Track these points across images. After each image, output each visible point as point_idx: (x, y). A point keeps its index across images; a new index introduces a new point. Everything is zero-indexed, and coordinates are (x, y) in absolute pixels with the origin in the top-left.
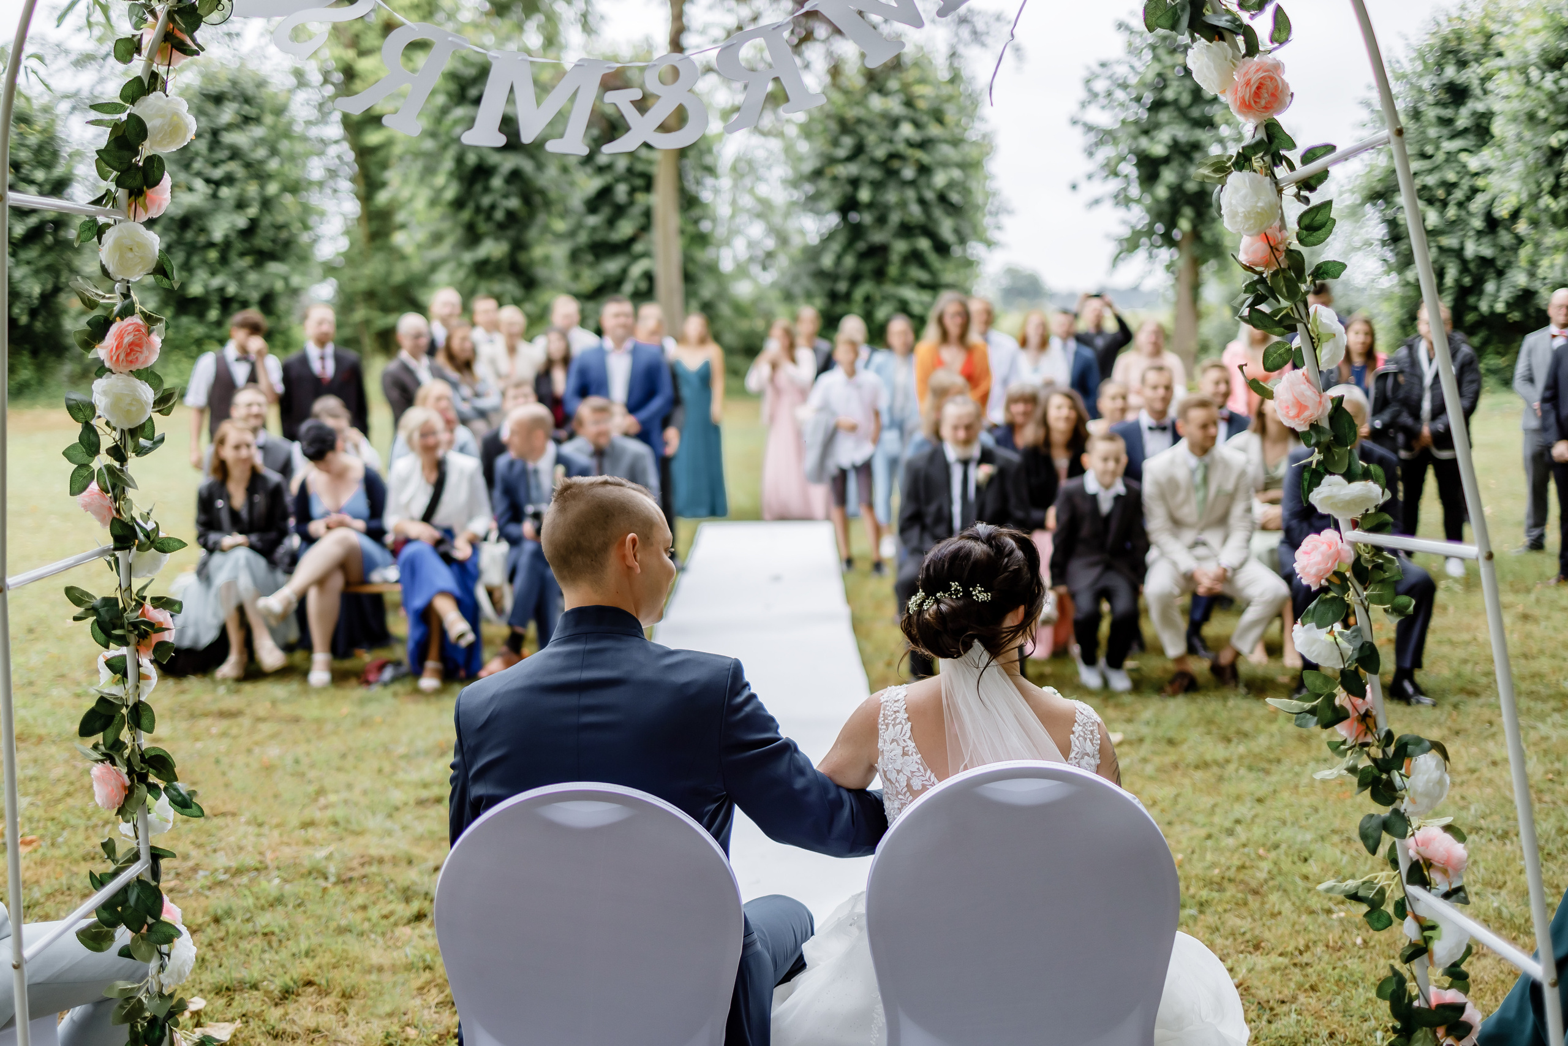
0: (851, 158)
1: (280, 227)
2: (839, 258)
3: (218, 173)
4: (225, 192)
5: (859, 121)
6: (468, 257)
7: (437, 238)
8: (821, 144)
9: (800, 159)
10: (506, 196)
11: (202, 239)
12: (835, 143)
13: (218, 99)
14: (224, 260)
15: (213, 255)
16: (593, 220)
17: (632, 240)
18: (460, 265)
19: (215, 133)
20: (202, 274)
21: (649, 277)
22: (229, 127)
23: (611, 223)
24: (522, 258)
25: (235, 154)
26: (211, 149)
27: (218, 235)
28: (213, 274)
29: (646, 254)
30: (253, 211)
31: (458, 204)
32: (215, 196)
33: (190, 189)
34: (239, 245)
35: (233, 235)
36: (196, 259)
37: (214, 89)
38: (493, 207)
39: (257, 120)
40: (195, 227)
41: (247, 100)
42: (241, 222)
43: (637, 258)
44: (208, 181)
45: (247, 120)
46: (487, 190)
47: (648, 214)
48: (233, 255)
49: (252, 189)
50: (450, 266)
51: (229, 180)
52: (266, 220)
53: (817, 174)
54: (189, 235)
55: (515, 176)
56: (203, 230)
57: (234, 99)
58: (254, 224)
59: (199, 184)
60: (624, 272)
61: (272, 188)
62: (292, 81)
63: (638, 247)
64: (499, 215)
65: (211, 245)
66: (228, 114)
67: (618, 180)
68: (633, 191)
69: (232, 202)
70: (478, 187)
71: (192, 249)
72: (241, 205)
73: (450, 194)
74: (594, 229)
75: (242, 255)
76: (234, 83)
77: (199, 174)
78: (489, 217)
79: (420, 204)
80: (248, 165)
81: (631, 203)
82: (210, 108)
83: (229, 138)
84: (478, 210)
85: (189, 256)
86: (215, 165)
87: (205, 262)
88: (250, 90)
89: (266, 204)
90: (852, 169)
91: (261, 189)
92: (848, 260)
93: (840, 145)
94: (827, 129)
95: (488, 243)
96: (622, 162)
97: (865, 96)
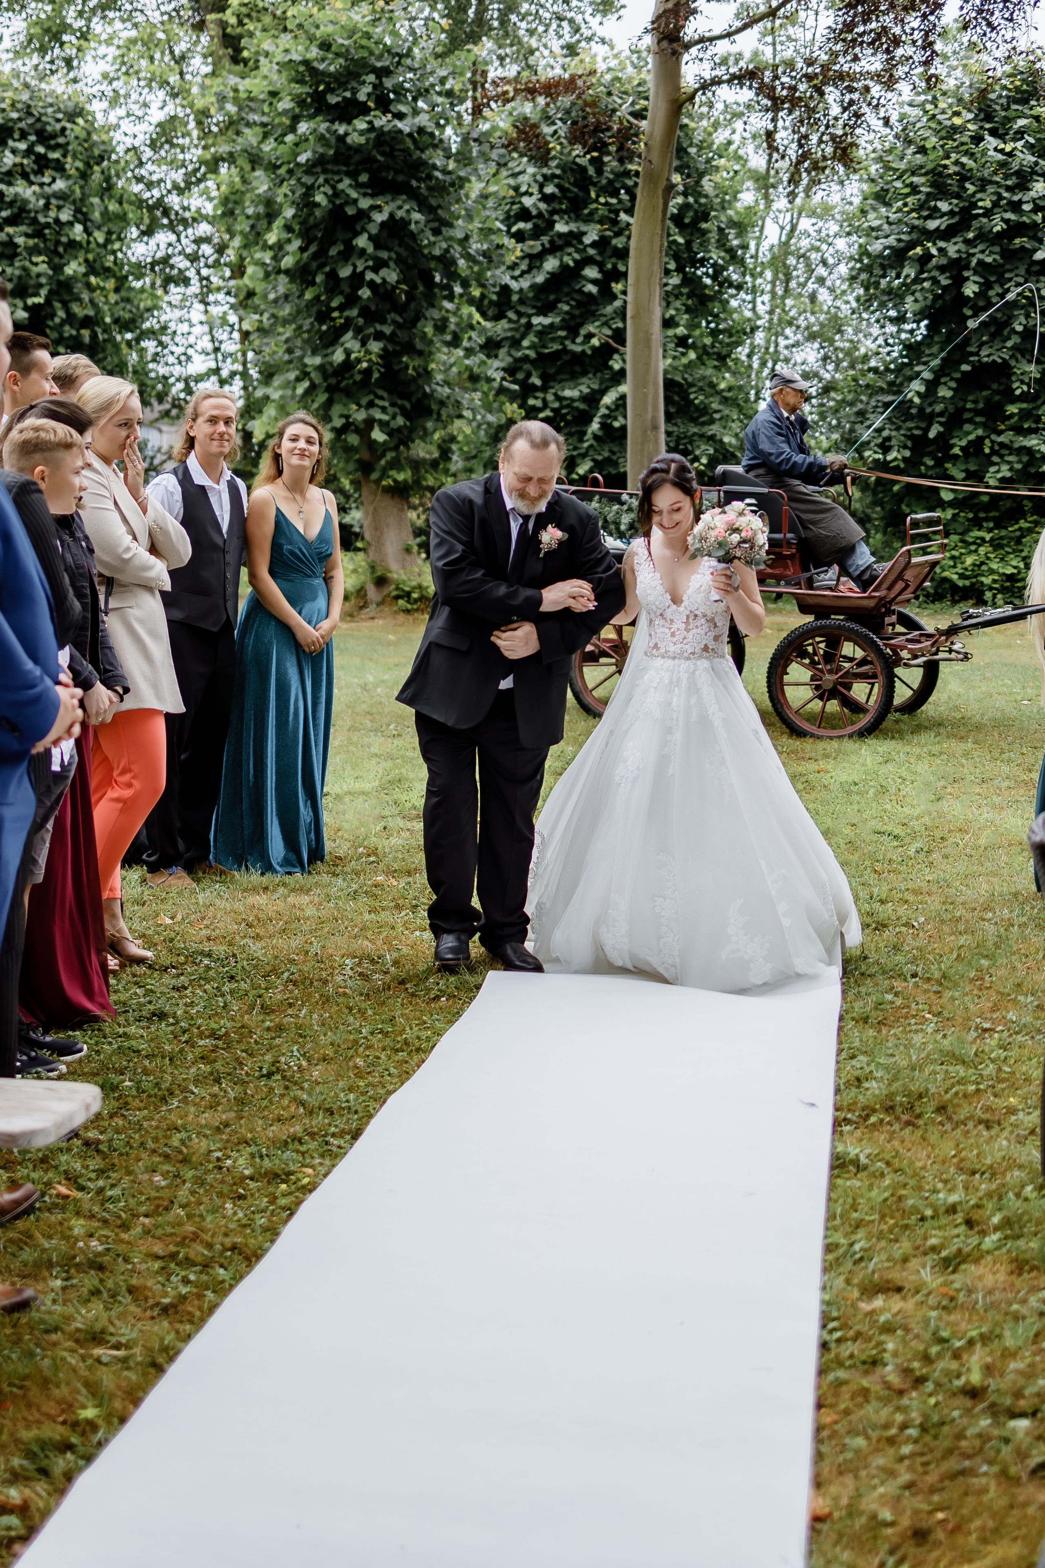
0: (947, 234)
2: (931, 388)
5: (965, 176)
6: (316, 363)
12: (927, 210)
17: (606, 352)
18: (303, 372)
23: (572, 327)
24: (412, 365)
25: (21, 214)
31: (303, 275)
39: (58, 168)
41: (44, 137)
43: (615, 379)
45: (42, 164)
46: (349, 252)
50: (290, 375)
55: (395, 229)
57: (22, 136)
60: (593, 399)
61: (73, 267)
63: (614, 365)
64: (366, 294)
67: (588, 261)
68: (607, 276)
70: (336, 250)
73: (289, 259)
74: (544, 333)
76: (25, 111)
78: (352, 300)
80: (37, 232)
81: (606, 294)
84: (333, 282)
88: (53, 124)
90: (953, 249)
91: (58, 269)
92: (944, 392)
93: (935, 213)
94: (914, 189)
95: (350, 341)
96: (592, 235)
97: (978, 139)
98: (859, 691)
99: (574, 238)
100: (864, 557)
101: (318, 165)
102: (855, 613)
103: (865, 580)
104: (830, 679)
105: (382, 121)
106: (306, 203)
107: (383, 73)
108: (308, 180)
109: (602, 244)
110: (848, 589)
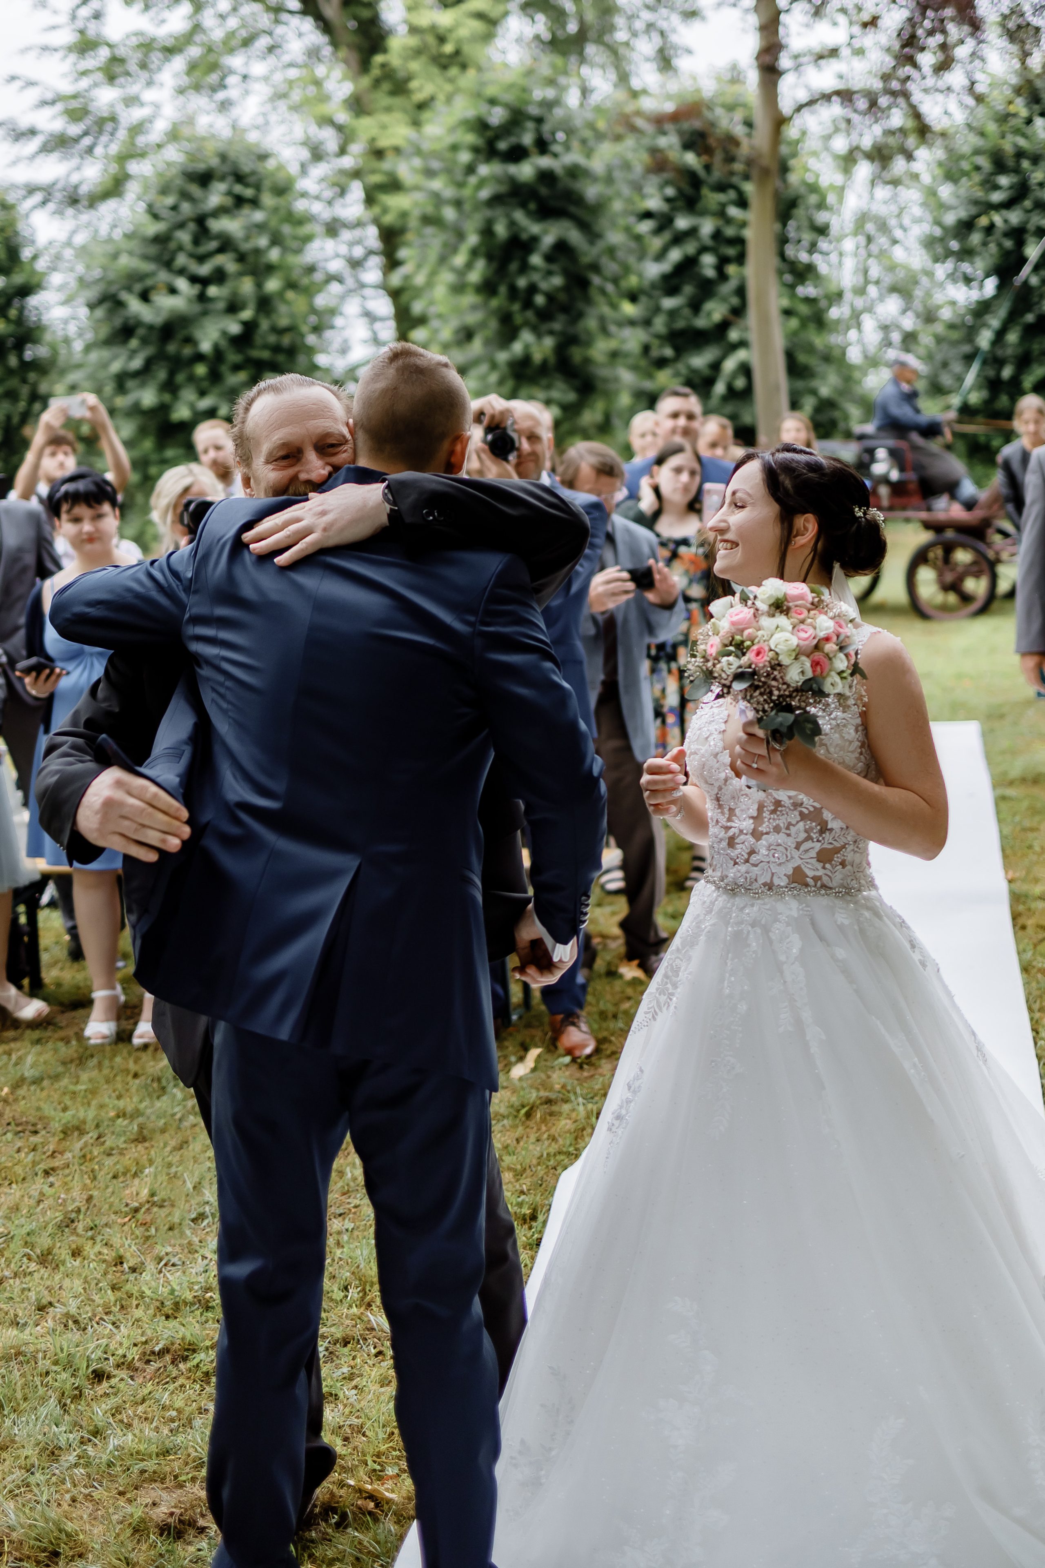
0: (1007, 205)
1: (279, 331)
2: (1000, 335)
3: (204, 270)
4: (213, 291)
5: (1020, 154)
6: (502, 357)
7: (467, 335)
8: (970, 187)
9: (943, 207)
10: (549, 273)
11: (187, 351)
12: (990, 185)
13: (204, 179)
14: (215, 376)
15: (201, 370)
16: (669, 303)
17: (724, 326)
18: (494, 366)
19: (201, 220)
20: (188, 394)
21: (745, 370)
22: (220, 211)
23: (696, 306)
24: (576, 354)
25: (226, 244)
26: (196, 241)
27: (206, 346)
28: (202, 393)
29: (743, 344)
30: (247, 314)
31: (488, 288)
32: (202, 298)
33: (173, 291)
34: (233, 357)
35: (223, 343)
36: (180, 378)
37: (201, 167)
38: (533, 289)
39: (255, 203)
40: (180, 335)
41: (240, 178)
42: (234, 328)
43: (734, 347)
44: (194, 279)
45: (240, 201)
46: (525, 268)
47: (741, 291)
48: (224, 369)
49: (247, 286)
50: (484, 368)
51: (219, 276)
52: (264, 325)
53: (966, 226)
54: (172, 348)
55: (562, 248)
56: (189, 340)
57: (222, 179)
58: (250, 327)
59: (182, 284)
60: (716, 367)
61: (273, 285)
62: (305, 154)
63: (734, 335)
64: (540, 300)
65: (199, 357)
66: (216, 197)
67: (703, 249)
68: (723, 261)
69: (221, 305)
70: (514, 266)
71: (177, 364)
72: (233, 308)
73: (475, 276)
74: (673, 314)
75: (236, 368)
76: (223, 157)
77: (181, 272)
78: (528, 304)
79: (440, 292)
80: (241, 258)
81: (723, 276)
82: (195, 190)
83: (216, 225)
84: (513, 291)
85: (172, 374)
86: (201, 259)
87: (191, 378)
88: (246, 166)
89: (265, 304)
90: (1015, 217)
91: (259, 285)
92: (1012, 337)
93: (996, 187)
94: (978, 168)
95: (526, 336)
96: (707, 227)
97: (1029, 121)
98: (971, 585)
99: (692, 232)
100: (968, 488)
101: (496, 200)
102: (962, 529)
103: (970, 505)
104: (949, 577)
105: (545, 162)
106: (487, 232)
107: (539, 120)
108: (488, 213)
109: (717, 235)
110: (957, 512)
